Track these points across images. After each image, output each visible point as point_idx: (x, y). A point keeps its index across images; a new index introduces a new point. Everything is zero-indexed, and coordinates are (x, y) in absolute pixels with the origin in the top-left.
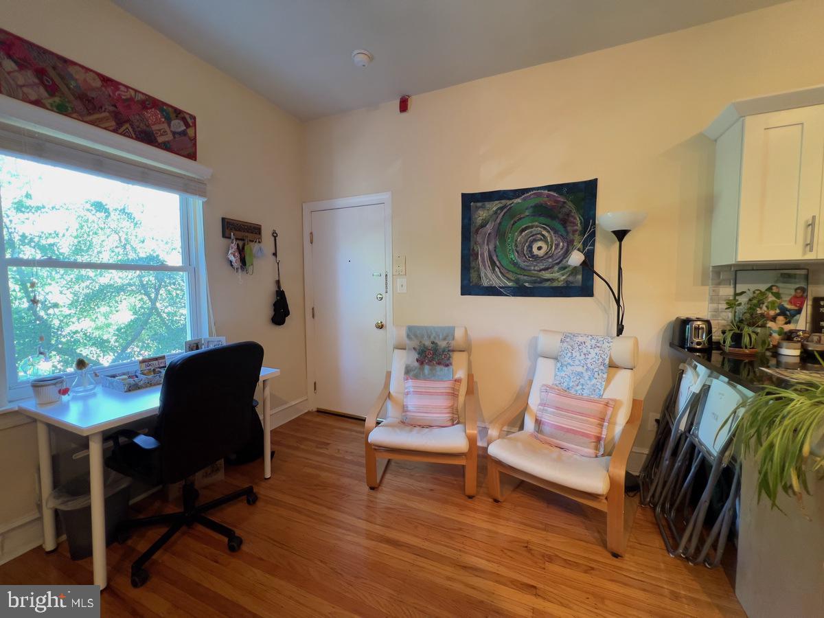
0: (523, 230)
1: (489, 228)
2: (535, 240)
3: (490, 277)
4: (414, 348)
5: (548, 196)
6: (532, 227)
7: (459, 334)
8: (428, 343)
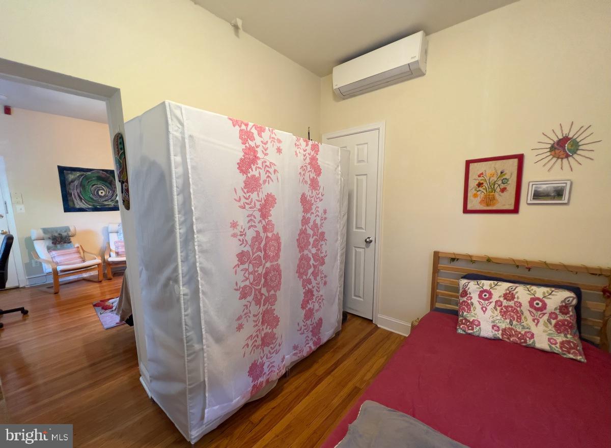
0: (93, 185)
1: (76, 183)
2: (99, 190)
3: (79, 204)
4: (49, 238)
5: (102, 173)
6: (97, 184)
7: (72, 229)
8: (56, 235)
